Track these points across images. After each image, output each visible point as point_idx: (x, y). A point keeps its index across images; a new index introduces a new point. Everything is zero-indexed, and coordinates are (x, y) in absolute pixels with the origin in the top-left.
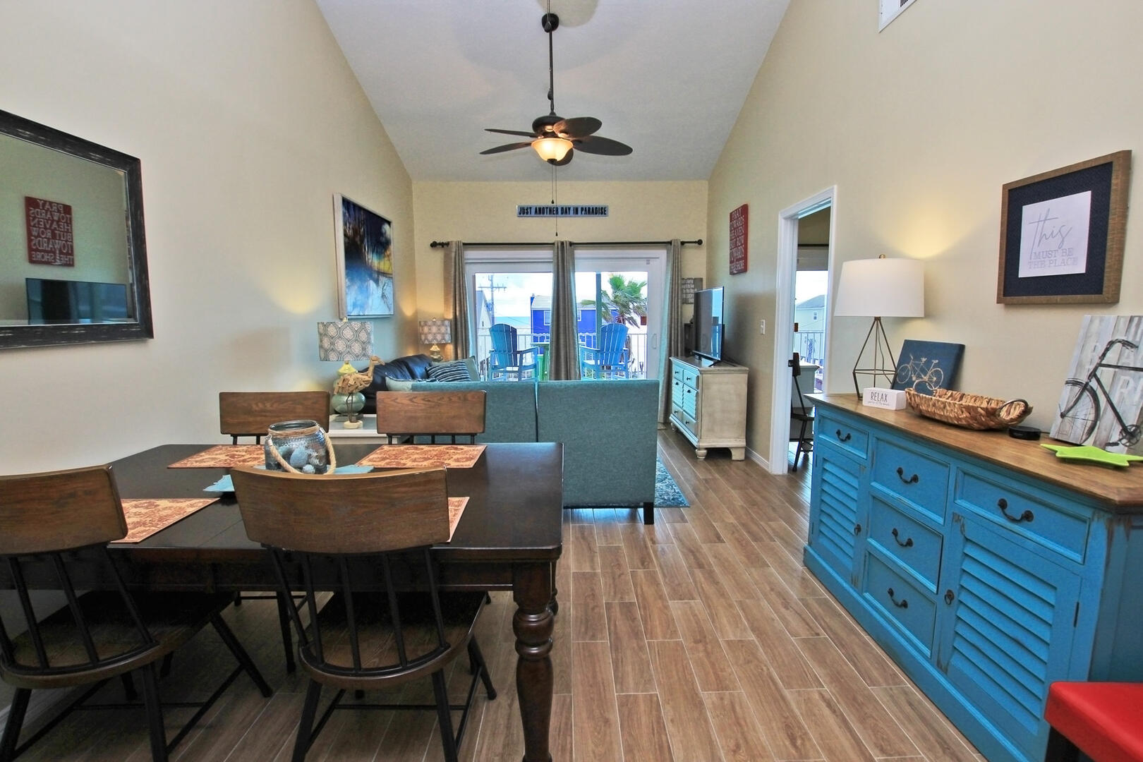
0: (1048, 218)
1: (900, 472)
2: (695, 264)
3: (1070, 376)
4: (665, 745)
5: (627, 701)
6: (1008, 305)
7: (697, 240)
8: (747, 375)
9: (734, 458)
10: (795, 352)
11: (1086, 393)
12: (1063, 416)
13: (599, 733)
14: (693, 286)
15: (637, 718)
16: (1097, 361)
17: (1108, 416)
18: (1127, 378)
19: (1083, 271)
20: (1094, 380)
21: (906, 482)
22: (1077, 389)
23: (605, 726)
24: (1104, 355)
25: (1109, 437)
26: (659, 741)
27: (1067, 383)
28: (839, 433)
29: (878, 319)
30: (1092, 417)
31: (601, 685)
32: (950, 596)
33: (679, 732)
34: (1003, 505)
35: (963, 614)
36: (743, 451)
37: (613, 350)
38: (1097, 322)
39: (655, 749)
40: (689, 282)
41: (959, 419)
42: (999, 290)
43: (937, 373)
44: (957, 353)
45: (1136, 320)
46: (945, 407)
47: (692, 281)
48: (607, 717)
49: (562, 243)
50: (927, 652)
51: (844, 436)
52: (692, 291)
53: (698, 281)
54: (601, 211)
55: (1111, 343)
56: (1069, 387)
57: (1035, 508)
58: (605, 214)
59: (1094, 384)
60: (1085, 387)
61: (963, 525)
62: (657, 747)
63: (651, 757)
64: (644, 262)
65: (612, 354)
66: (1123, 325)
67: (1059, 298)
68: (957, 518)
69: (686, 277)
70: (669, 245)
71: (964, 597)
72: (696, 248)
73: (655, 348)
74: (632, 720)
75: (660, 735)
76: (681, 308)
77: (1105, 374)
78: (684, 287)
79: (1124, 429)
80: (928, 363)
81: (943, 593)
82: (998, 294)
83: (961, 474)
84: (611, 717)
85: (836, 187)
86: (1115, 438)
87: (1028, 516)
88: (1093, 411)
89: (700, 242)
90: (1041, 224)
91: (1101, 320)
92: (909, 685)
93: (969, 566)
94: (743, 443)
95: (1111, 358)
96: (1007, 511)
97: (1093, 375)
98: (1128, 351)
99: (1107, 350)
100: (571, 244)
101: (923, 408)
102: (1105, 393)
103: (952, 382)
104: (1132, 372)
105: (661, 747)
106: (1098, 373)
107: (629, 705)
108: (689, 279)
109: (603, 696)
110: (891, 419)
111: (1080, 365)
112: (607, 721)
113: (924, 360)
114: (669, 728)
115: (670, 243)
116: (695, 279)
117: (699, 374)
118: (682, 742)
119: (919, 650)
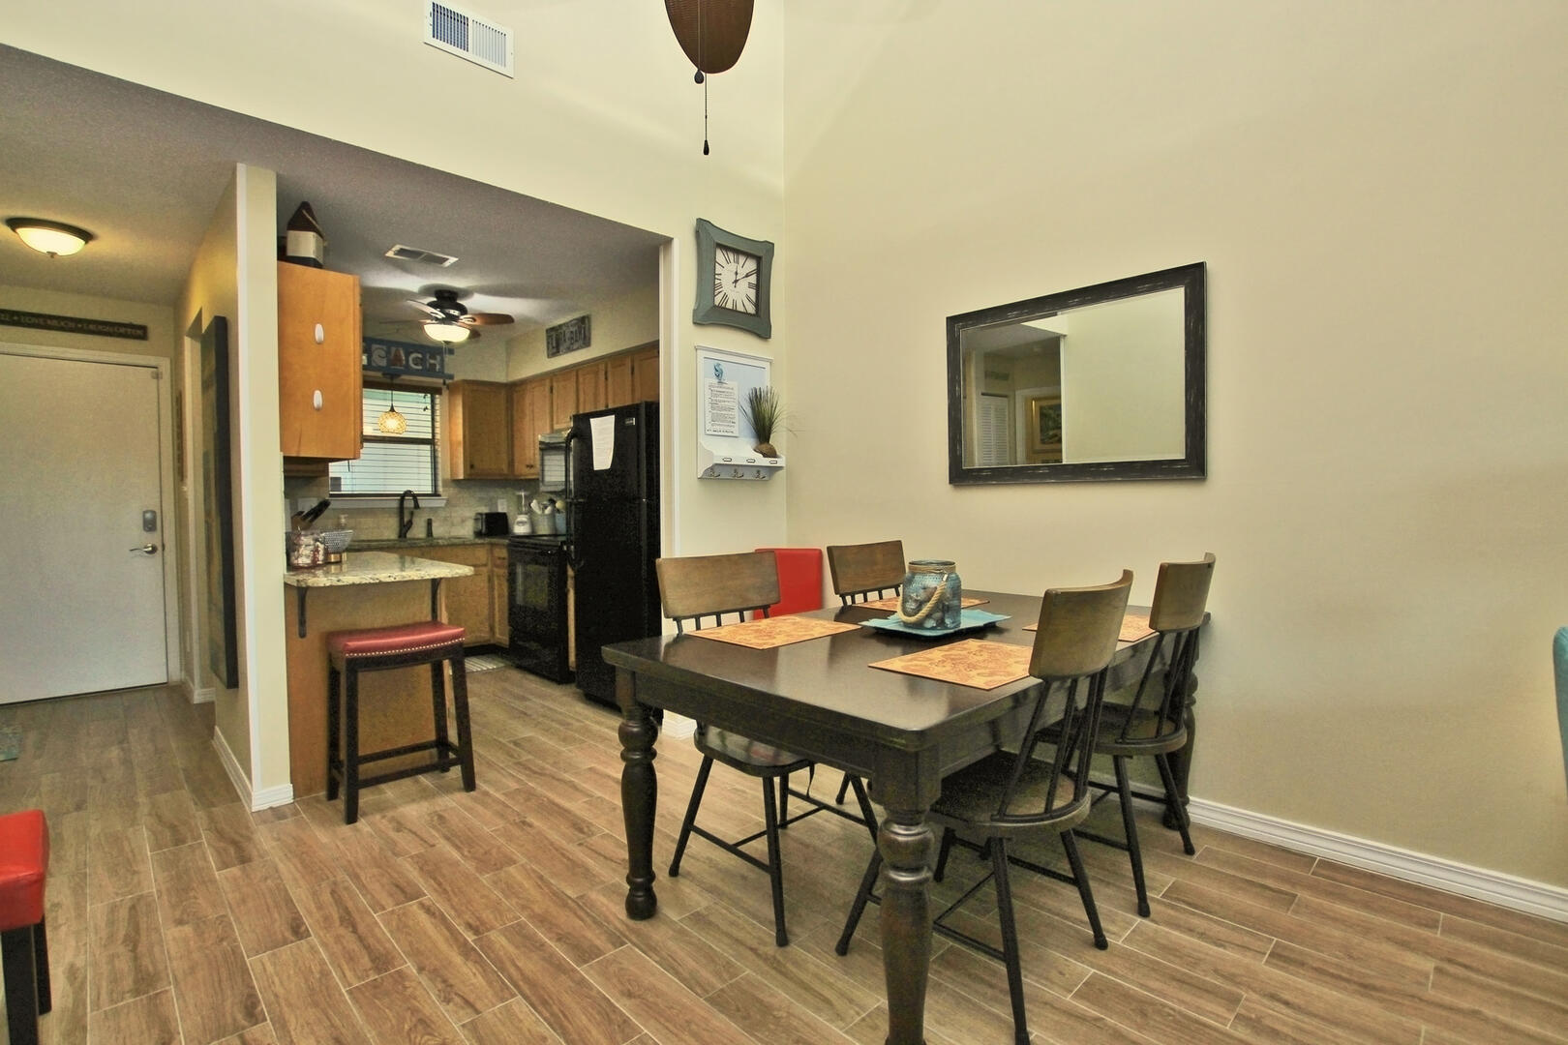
4: (540, 1008)
5: (623, 1031)
13: (629, 980)
15: (595, 1018)
23: (629, 990)
26: (551, 1006)
31: (676, 1031)
33: (529, 1030)
39: (551, 998)
48: (633, 1000)
62: (551, 1002)
63: (552, 989)
74: (599, 1013)
75: (553, 1014)
84: (628, 1002)
105: (545, 1003)
107: (616, 1027)
109: (662, 1020)
112: (630, 995)
114: (545, 1029)
118: (521, 1021)
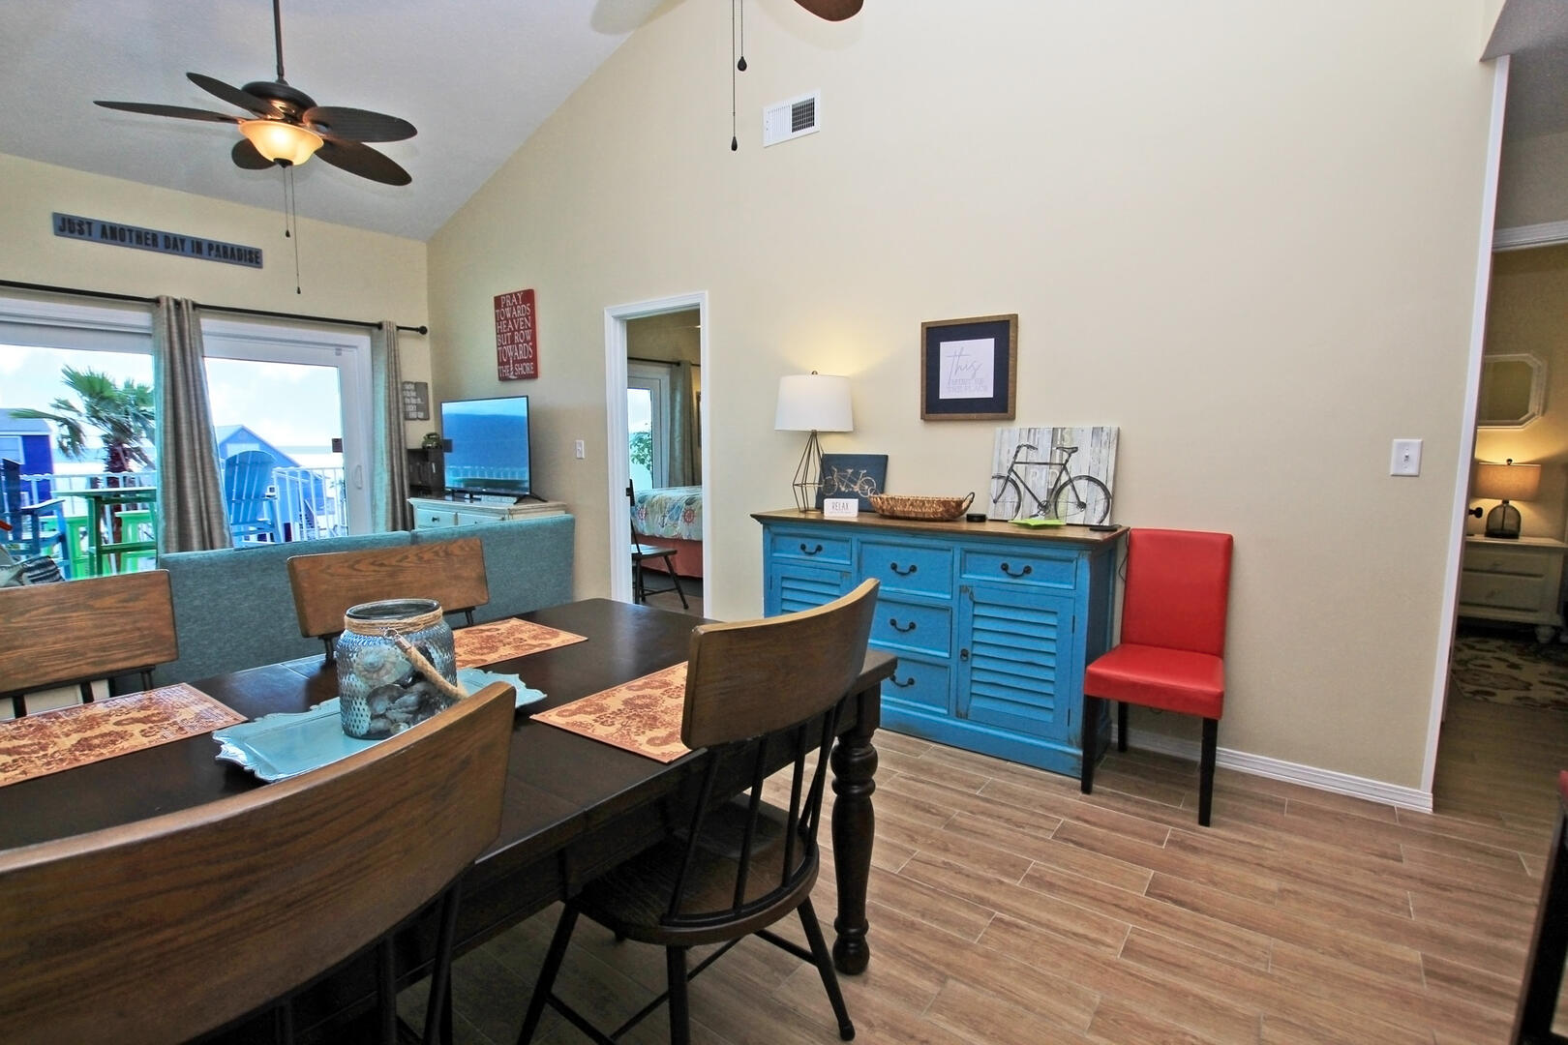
0: (964, 353)
2: (417, 362)
7: (419, 327)
11: (1009, 483)
12: (995, 502)
14: (414, 394)
16: (1012, 460)
17: (1027, 497)
18: (1035, 470)
19: (991, 395)
20: (1012, 474)
21: (903, 574)
22: (1002, 481)
24: (1016, 455)
25: (1031, 511)
27: (993, 477)
30: (1017, 500)
32: (964, 653)
34: (1005, 568)
35: (977, 663)
37: (248, 496)
38: (1006, 434)
40: (408, 387)
42: (922, 408)
43: (868, 482)
45: (1033, 431)
46: (924, 504)
47: (413, 387)
49: (178, 303)
50: (945, 712)
52: (414, 401)
53: (420, 388)
54: (250, 257)
55: (1019, 447)
56: (995, 480)
58: (257, 263)
59: (1013, 476)
60: (1007, 479)
61: (972, 593)
64: (331, 351)
66: (1025, 434)
67: (974, 415)
68: (963, 589)
70: (375, 330)
71: (978, 650)
72: (417, 337)
73: (360, 488)
76: (404, 425)
77: (1020, 469)
79: (1040, 504)
80: (856, 474)
81: (957, 653)
82: (922, 412)
85: (707, 292)
86: (1035, 512)
88: (1016, 495)
89: (423, 330)
90: (956, 359)
91: (1010, 431)
92: (934, 745)
93: (978, 624)
95: (1021, 457)
96: (1010, 571)
97: (1011, 470)
98: (1031, 452)
99: (1017, 452)
100: (195, 306)
102: (1022, 482)
104: (1038, 466)
106: (1014, 469)
108: (409, 383)
111: (1000, 464)
113: (850, 471)
115: (379, 326)
116: (416, 384)
119: (937, 715)
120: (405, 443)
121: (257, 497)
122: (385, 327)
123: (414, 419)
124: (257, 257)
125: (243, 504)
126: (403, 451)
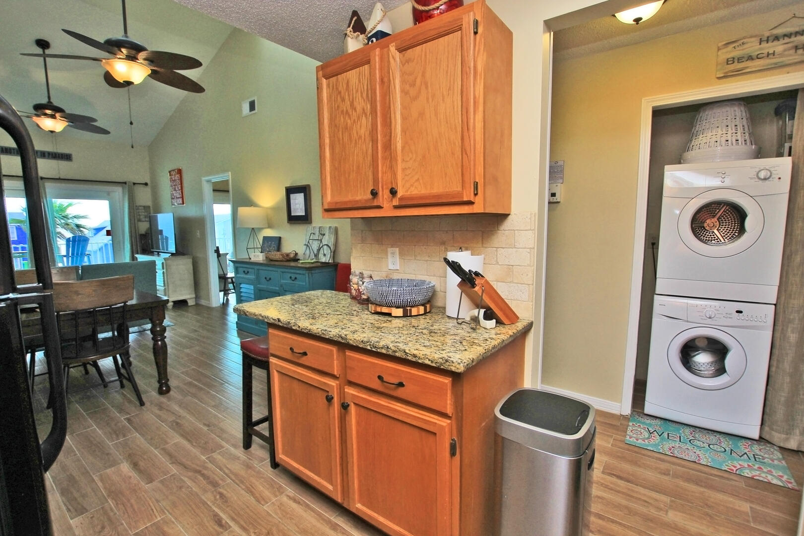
1: (266, 278)
3: (304, 243)
6: (291, 223)
8: (191, 260)
9: (189, 304)
10: (217, 246)
28: (244, 272)
29: (253, 229)
36: (194, 299)
40: (140, 208)
41: (280, 258)
43: (274, 247)
44: (279, 239)
47: (143, 208)
51: (246, 272)
53: (146, 208)
54: (67, 157)
57: (297, 276)
58: (70, 159)
65: (77, 258)
69: (138, 205)
78: (137, 211)
83: (281, 273)
87: (296, 278)
94: (194, 296)
101: (270, 257)
103: (279, 249)
108: (141, 206)
110: (262, 262)
115: (125, 183)
116: (144, 207)
117: (164, 261)
120: (138, 231)
121: (81, 254)
122: (127, 183)
123: (143, 221)
124: (70, 157)
125: (75, 258)
126: (137, 235)
